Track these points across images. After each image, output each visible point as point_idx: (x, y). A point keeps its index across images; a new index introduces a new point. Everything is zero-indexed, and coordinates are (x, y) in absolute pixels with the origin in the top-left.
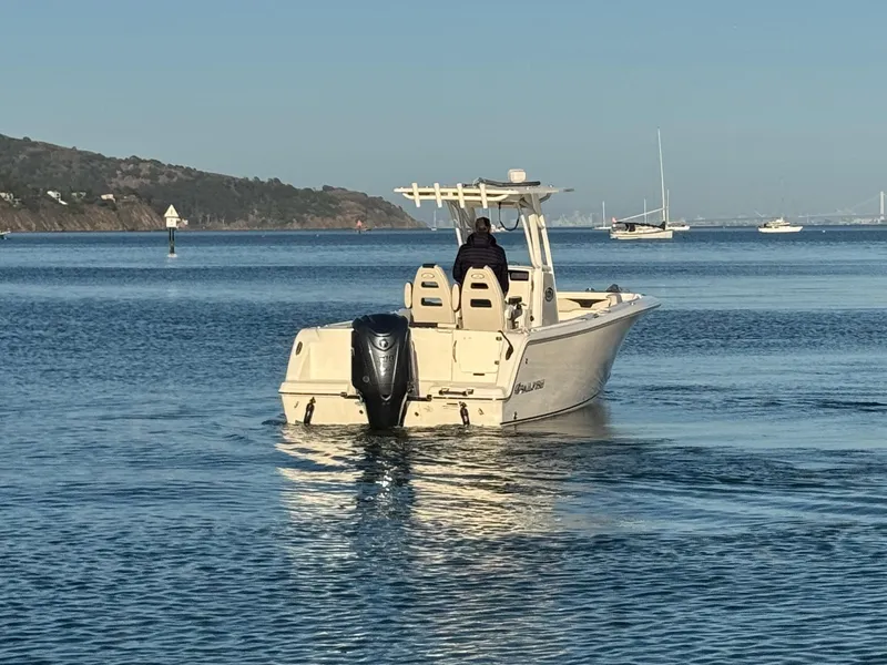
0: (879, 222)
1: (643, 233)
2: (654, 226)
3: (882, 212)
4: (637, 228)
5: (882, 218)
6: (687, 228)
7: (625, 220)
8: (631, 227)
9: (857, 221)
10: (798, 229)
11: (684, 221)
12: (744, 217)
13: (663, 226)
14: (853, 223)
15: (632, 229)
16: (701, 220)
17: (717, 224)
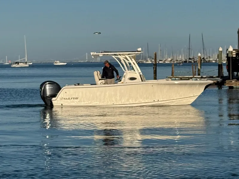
0: (86, 62)
1: (21, 65)
2: (24, 63)
3: (87, 59)
4: (20, 63)
5: (87, 60)
6: (31, 64)
7: (16, 61)
8: (18, 63)
9: (80, 61)
10: (65, 64)
11: (31, 62)
12: (47, 60)
13: (26, 63)
14: (78, 62)
15: (18, 64)
16: (34, 61)
17: (39, 62)
